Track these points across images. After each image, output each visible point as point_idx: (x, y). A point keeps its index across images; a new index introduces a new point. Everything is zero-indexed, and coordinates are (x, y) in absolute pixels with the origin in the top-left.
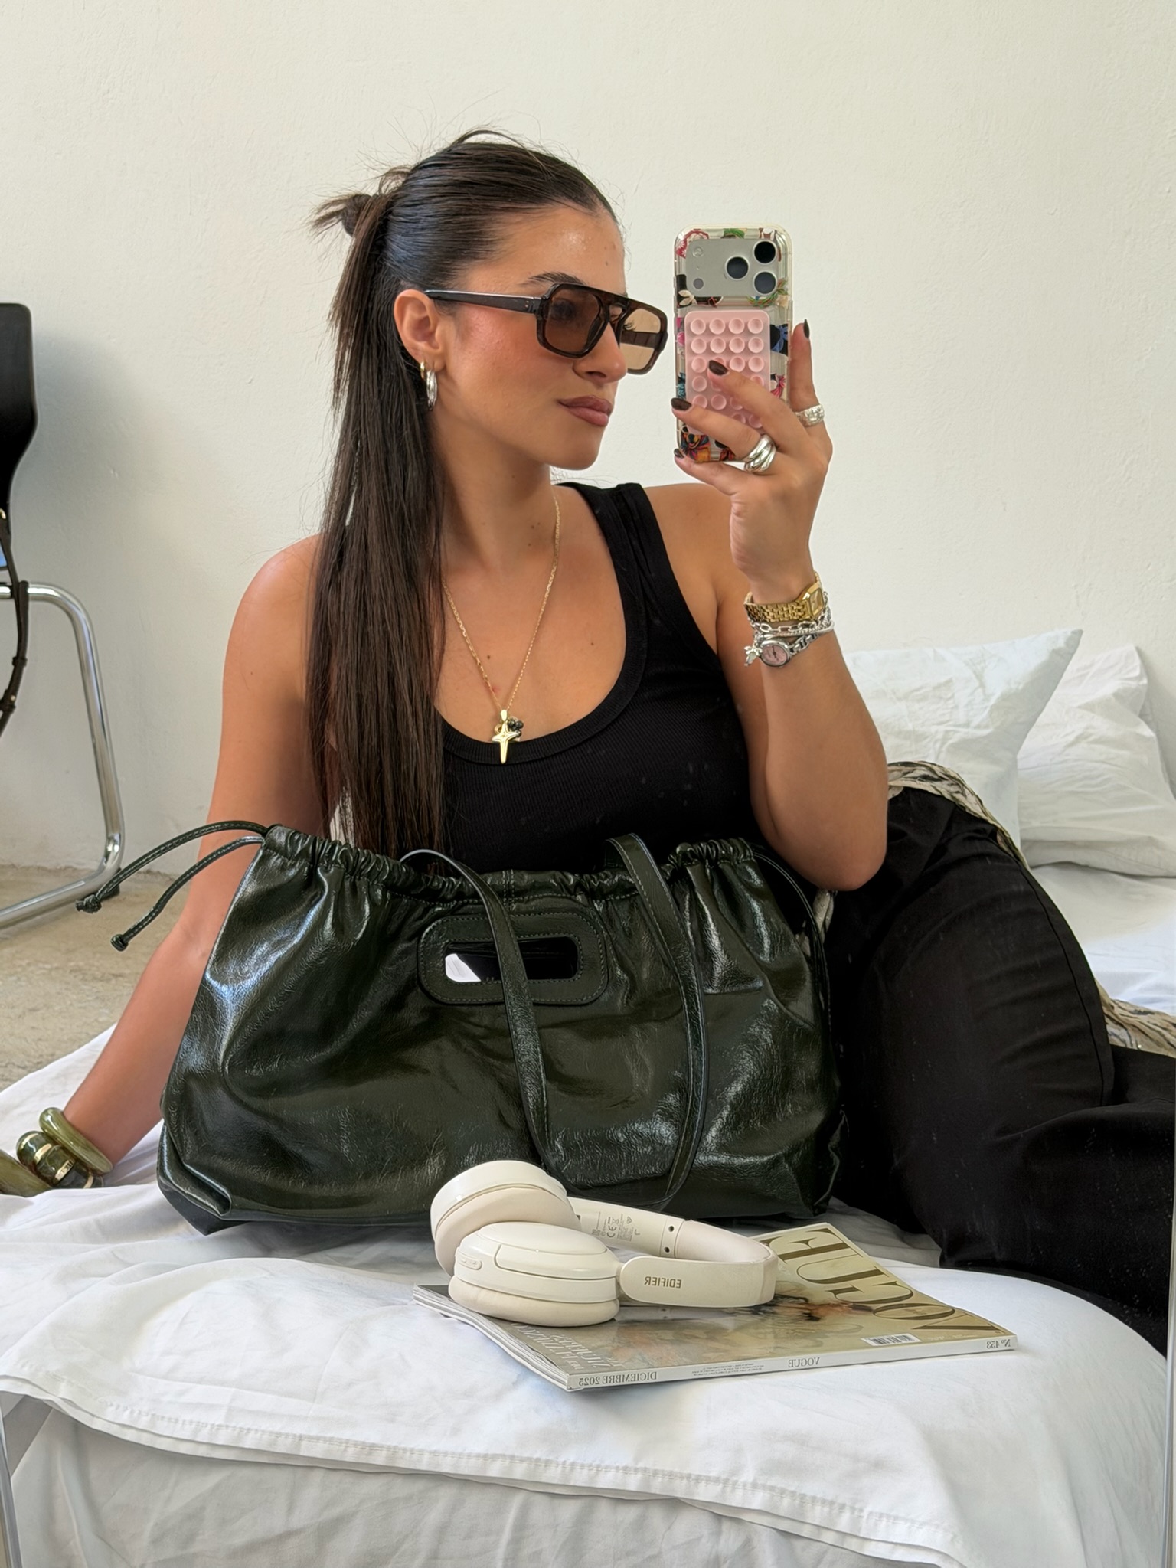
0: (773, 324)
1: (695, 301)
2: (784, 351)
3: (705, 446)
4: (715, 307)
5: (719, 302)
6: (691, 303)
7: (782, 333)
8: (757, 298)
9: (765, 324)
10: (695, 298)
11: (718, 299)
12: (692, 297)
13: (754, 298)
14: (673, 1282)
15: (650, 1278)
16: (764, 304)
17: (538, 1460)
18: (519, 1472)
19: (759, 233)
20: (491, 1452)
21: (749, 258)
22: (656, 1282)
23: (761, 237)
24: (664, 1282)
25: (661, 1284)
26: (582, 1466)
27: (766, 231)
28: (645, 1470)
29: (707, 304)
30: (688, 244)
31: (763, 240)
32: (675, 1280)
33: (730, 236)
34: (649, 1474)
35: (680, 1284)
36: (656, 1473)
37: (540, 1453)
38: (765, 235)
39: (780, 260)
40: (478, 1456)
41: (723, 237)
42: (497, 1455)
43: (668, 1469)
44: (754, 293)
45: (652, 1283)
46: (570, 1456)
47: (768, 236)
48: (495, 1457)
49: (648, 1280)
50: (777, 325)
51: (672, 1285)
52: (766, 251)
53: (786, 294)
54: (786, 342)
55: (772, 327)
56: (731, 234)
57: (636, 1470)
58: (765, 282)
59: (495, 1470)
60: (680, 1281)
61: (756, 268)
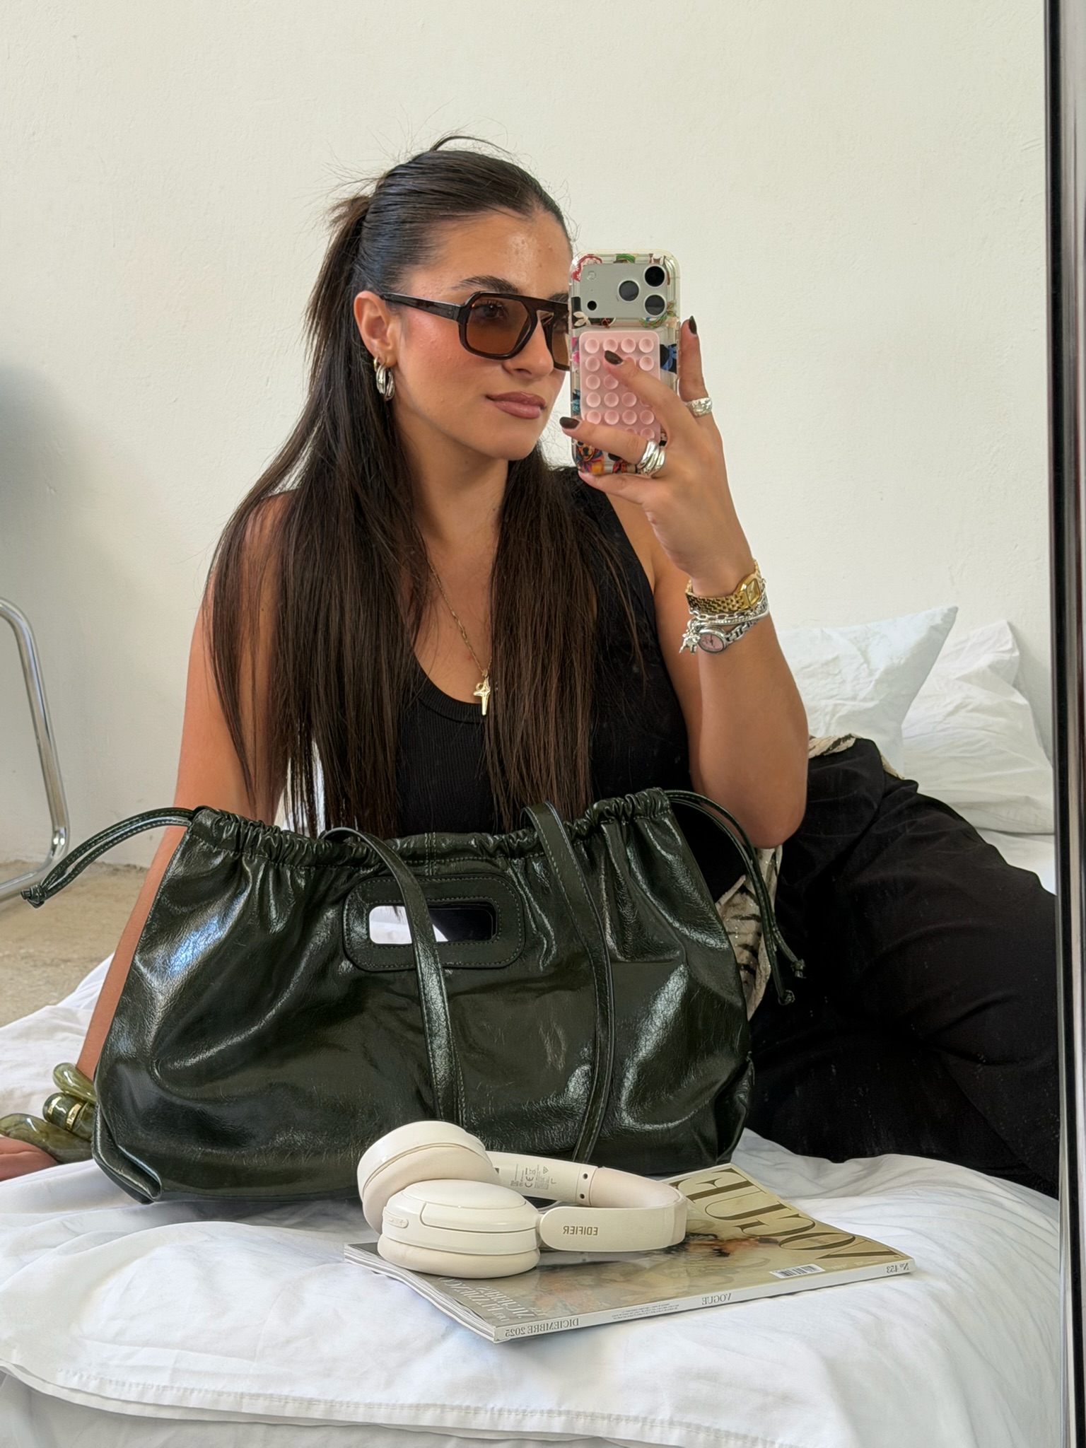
0: (662, 343)
1: (589, 322)
2: (673, 369)
3: (599, 458)
4: (609, 327)
5: (612, 323)
6: (585, 324)
7: (671, 352)
8: (648, 319)
9: (655, 343)
10: (589, 319)
11: (611, 320)
12: (586, 318)
13: (645, 319)
14: (590, 1229)
15: (568, 1227)
16: (655, 325)
17: (468, 1407)
18: (450, 1420)
19: (649, 258)
20: (423, 1402)
21: (640, 282)
22: (574, 1230)
23: (651, 261)
24: (582, 1231)
25: (579, 1232)
26: (509, 1411)
27: (656, 256)
28: (568, 1412)
29: (601, 325)
30: (582, 268)
31: (653, 265)
32: (591, 1228)
33: (622, 261)
34: (573, 1416)
35: (596, 1231)
36: (578, 1414)
37: (469, 1401)
38: (655, 260)
39: (669, 284)
40: (411, 1406)
41: (615, 262)
42: (428, 1404)
43: (590, 1410)
44: (644, 314)
45: (570, 1232)
46: (497, 1403)
47: (657, 261)
48: (427, 1406)
50: (667, 344)
51: (589, 1233)
52: (655, 276)
53: (675, 315)
54: (675, 361)
55: (662, 347)
56: (622, 259)
57: (560, 1413)
58: (655, 304)
59: (427, 1419)
60: (597, 1228)
61: (646, 291)
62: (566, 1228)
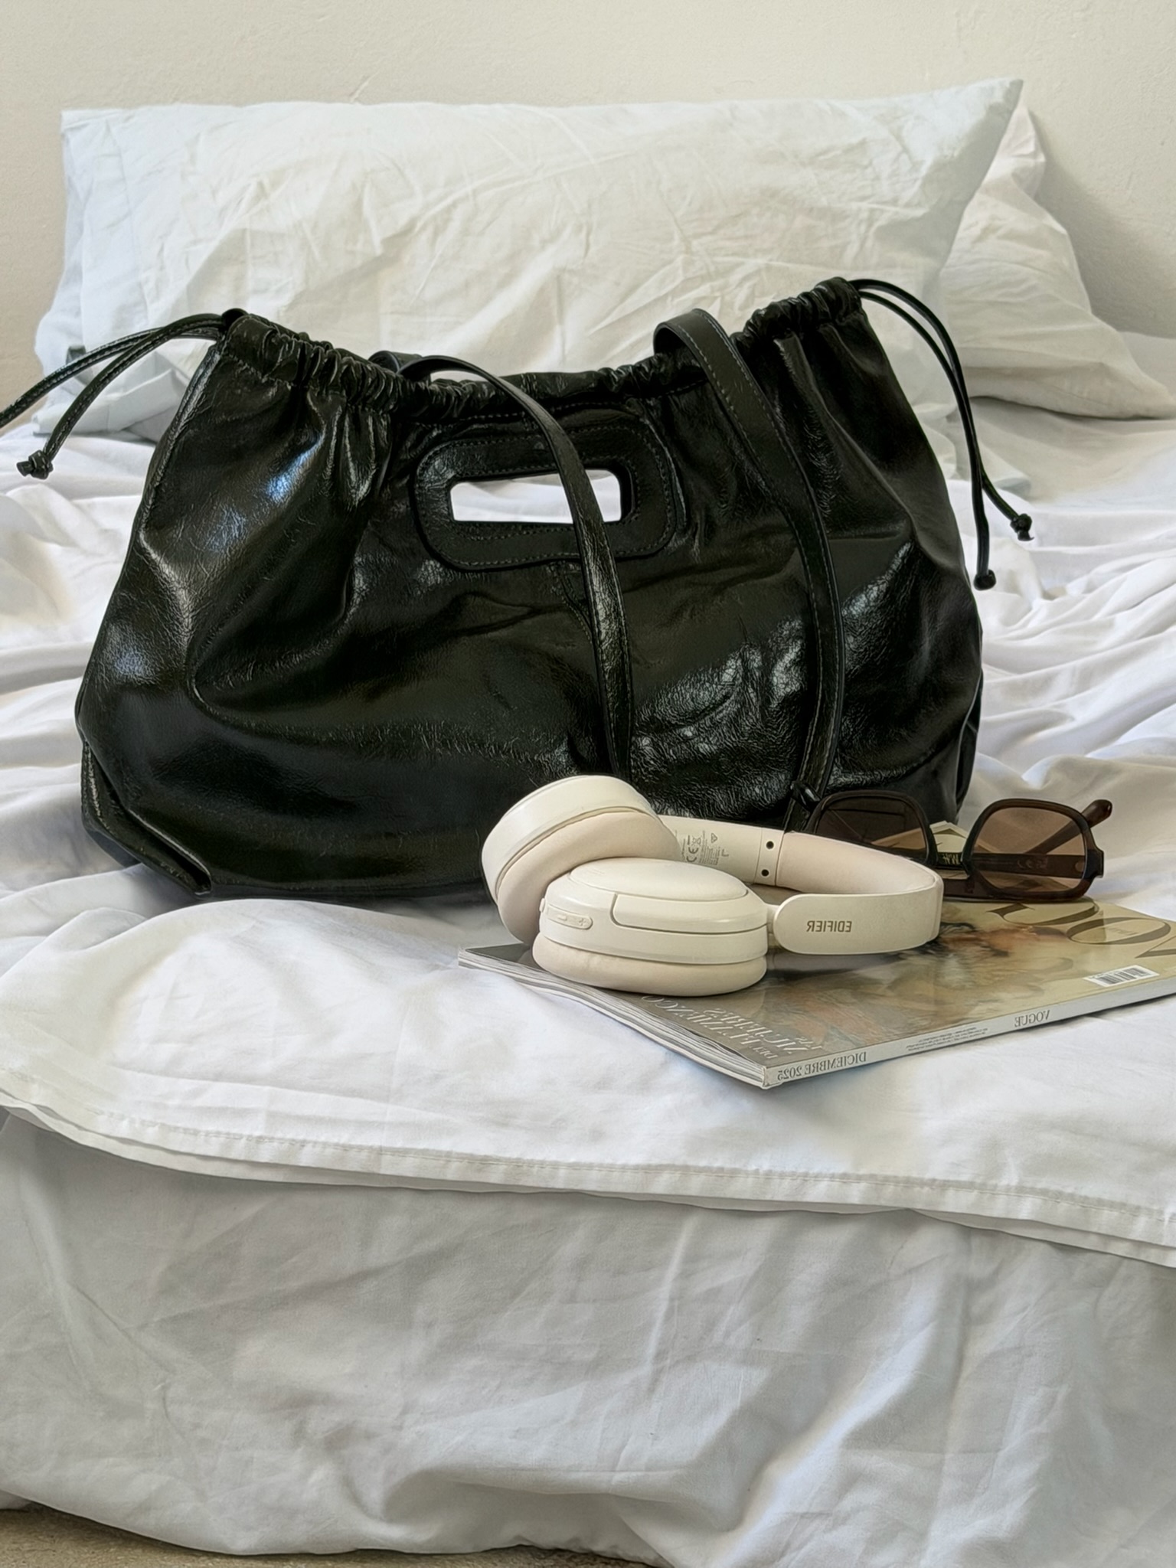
14: (842, 924)
15: (814, 922)
17: (721, 1169)
18: (695, 1187)
20: (655, 1161)
22: (821, 927)
24: (831, 927)
25: (828, 929)
26: (782, 1176)
28: (872, 1177)
32: (844, 922)
34: (879, 1182)
35: (850, 927)
36: (886, 1180)
37: (721, 1161)
40: (637, 1168)
42: (661, 1165)
43: (902, 1173)
45: (816, 928)
46: (763, 1163)
48: (659, 1169)
49: (811, 925)
51: (841, 929)
57: (859, 1178)
59: (661, 1186)
60: (851, 923)
62: (811, 924)
